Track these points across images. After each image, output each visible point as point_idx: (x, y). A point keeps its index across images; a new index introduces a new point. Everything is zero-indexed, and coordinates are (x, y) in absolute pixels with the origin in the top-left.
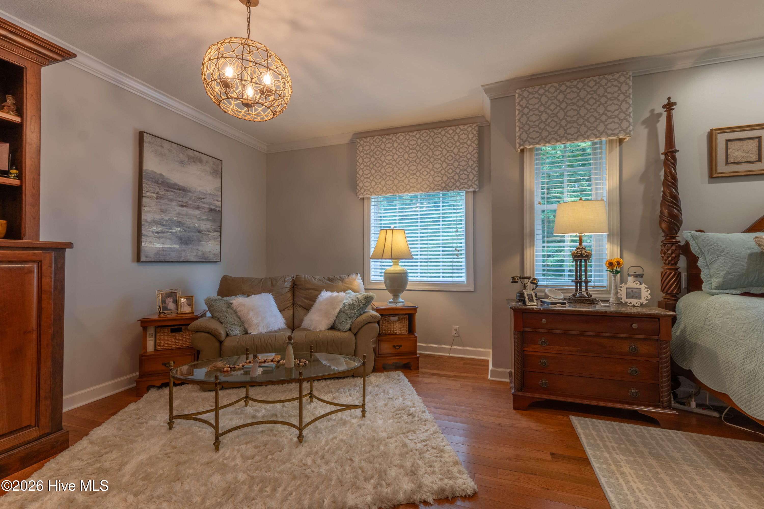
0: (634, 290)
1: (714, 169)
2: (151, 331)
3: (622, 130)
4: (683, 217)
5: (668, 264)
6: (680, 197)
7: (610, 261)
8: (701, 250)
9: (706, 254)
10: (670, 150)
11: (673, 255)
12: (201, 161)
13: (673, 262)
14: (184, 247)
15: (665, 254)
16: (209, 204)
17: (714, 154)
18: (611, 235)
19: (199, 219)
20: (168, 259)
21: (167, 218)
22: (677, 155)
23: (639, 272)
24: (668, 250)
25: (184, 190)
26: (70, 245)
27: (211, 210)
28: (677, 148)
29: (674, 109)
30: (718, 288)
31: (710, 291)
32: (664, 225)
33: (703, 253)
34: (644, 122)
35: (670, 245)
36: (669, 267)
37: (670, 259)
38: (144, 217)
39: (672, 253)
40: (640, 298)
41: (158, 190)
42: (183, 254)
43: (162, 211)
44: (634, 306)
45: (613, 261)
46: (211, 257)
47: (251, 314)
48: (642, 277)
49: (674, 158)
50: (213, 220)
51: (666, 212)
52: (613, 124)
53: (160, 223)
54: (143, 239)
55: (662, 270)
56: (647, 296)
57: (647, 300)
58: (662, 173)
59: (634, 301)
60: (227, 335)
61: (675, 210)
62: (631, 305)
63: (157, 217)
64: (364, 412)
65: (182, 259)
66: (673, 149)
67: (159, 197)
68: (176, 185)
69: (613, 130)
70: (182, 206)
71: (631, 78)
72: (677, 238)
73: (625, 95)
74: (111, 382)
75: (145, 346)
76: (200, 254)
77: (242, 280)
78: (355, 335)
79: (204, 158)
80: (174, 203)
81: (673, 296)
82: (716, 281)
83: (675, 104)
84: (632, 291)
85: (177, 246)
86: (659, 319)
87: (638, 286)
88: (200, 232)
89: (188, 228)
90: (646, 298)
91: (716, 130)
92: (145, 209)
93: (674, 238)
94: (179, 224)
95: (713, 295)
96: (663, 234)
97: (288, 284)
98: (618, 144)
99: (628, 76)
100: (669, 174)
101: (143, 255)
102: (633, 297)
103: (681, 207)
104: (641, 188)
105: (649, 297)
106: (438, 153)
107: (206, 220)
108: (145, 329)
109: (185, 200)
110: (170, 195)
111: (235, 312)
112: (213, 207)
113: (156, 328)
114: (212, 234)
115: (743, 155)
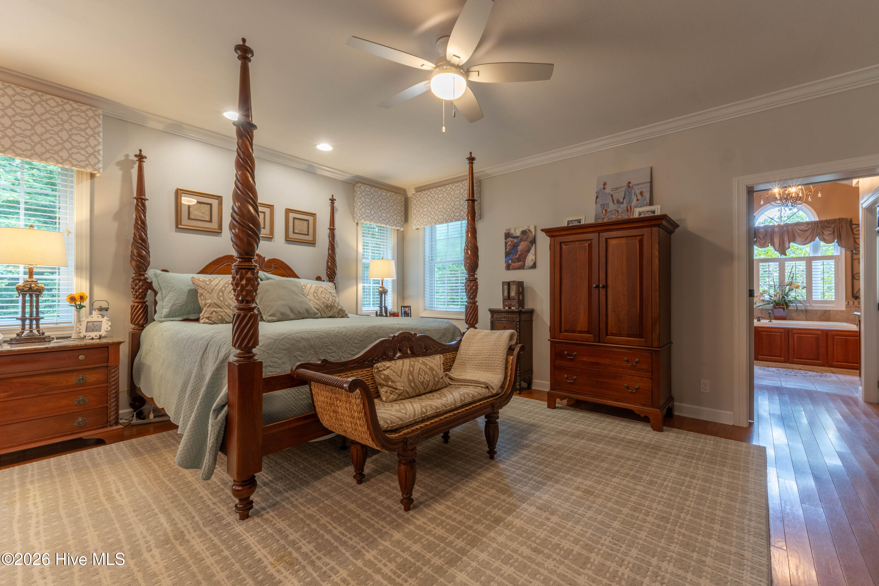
0: (95, 323)
1: (179, 221)
3: (90, 164)
4: (150, 259)
5: (137, 298)
6: (149, 241)
7: (72, 296)
8: (160, 286)
9: (163, 289)
10: (140, 197)
11: (141, 291)
13: (140, 296)
15: (133, 289)
17: (179, 209)
18: (79, 269)
22: (147, 203)
23: (105, 305)
24: (136, 285)
28: (147, 197)
29: (144, 162)
30: (166, 317)
31: (160, 319)
32: (134, 263)
33: (161, 289)
34: (119, 164)
35: (137, 281)
36: (137, 300)
37: (138, 293)
39: (139, 289)
40: (100, 331)
44: (92, 339)
45: (75, 296)
48: (107, 310)
49: (144, 205)
51: (135, 251)
52: (78, 155)
55: (132, 304)
56: (107, 328)
57: (106, 331)
58: (134, 216)
59: (93, 334)
61: (144, 252)
62: (89, 338)
66: (143, 197)
69: (79, 162)
71: (101, 116)
72: (145, 275)
73: (93, 131)
81: (140, 326)
82: (165, 311)
83: (146, 157)
84: (93, 324)
86: (108, 347)
87: (100, 319)
90: (106, 330)
91: (181, 190)
93: (143, 275)
95: (161, 322)
96: (134, 272)
98: (89, 177)
99: (97, 113)
100: (139, 219)
102: (93, 331)
103: (150, 250)
104: (115, 226)
105: (109, 328)
115: (201, 214)
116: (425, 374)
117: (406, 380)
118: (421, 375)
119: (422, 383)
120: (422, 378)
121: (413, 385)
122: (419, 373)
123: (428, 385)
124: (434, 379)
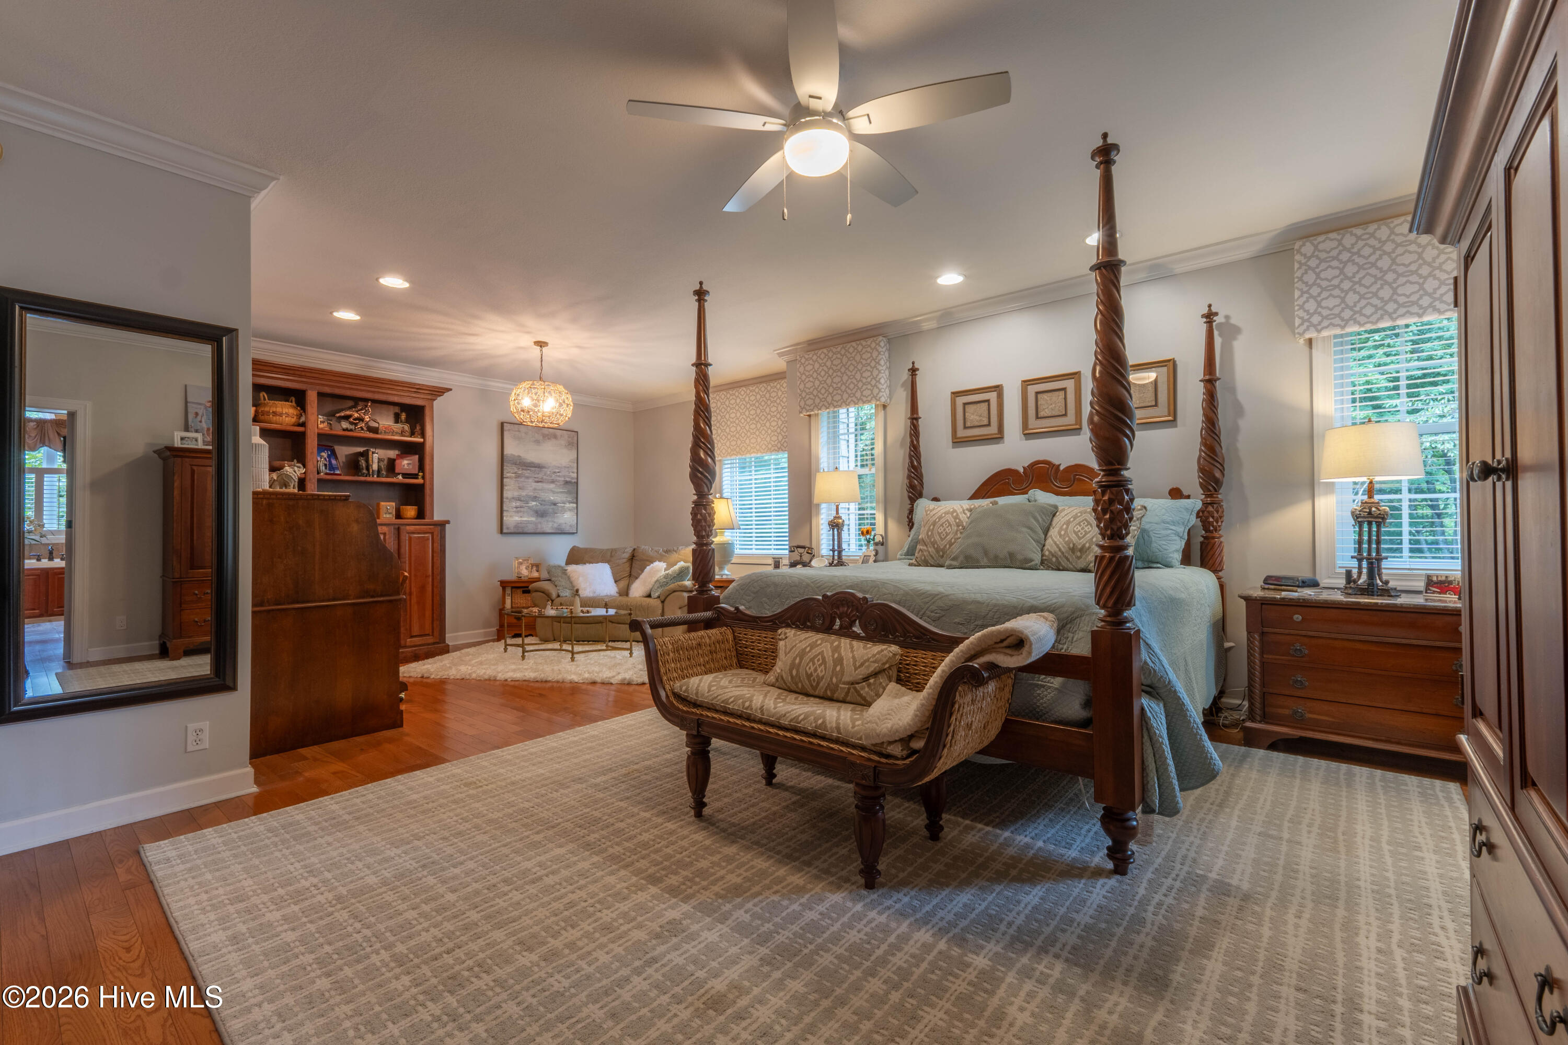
1: (955, 433)
2: (508, 591)
6: (922, 465)
12: (555, 437)
14: (540, 519)
16: (564, 476)
17: (955, 418)
19: (554, 492)
20: (526, 530)
21: (524, 494)
22: (920, 421)
25: (539, 467)
26: (448, 522)
27: (567, 483)
29: (917, 374)
34: (902, 385)
38: (505, 495)
41: (516, 470)
42: (539, 526)
43: (520, 488)
46: (567, 529)
47: (581, 579)
50: (569, 492)
53: (519, 499)
54: (505, 514)
60: (559, 596)
63: (516, 494)
64: (631, 654)
65: (538, 531)
67: (518, 476)
68: (532, 463)
70: (538, 482)
74: (482, 631)
75: (504, 602)
76: (555, 525)
77: (586, 550)
78: (663, 602)
79: (559, 433)
80: (530, 480)
85: (533, 519)
88: (555, 504)
89: (543, 503)
91: (957, 393)
92: (506, 488)
94: (535, 498)
96: (909, 503)
97: (627, 555)
98: (882, 409)
101: (504, 527)
106: (774, 409)
107: (561, 492)
108: (504, 588)
109: (540, 476)
110: (527, 473)
111: (569, 578)
112: (568, 479)
113: (513, 588)
114: (568, 505)
115: (977, 418)
116: (820, 665)
117: (789, 662)
118: (814, 664)
119: (809, 676)
120: (812, 669)
121: (794, 672)
122: (812, 660)
123: (818, 684)
124: (831, 679)
